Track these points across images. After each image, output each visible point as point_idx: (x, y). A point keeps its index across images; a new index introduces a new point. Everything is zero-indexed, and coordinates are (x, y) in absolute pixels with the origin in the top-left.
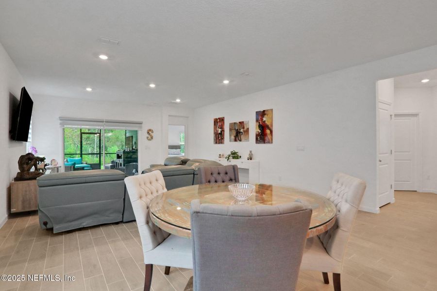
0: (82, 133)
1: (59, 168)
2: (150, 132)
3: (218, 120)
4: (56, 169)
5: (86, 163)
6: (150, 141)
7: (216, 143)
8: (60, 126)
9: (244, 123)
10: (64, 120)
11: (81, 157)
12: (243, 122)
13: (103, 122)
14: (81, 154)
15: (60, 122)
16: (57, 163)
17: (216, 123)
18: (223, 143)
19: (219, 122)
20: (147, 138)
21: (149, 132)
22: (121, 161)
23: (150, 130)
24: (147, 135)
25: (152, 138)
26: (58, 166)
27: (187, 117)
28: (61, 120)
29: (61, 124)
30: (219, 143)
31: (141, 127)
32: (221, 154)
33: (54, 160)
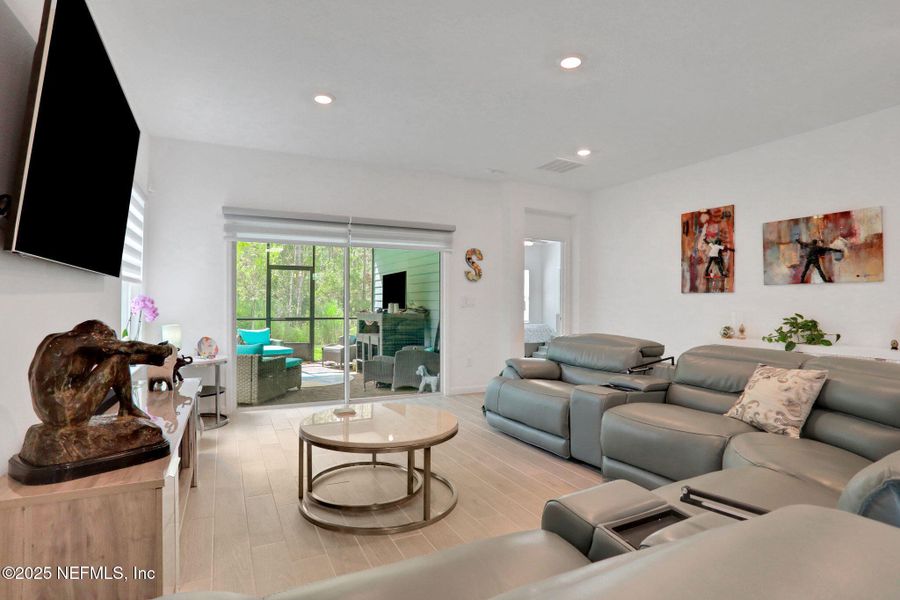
0: (270, 268)
1: (222, 367)
2: (474, 258)
3: (704, 218)
4: (213, 368)
5: (282, 344)
6: (474, 285)
7: (694, 289)
8: (225, 234)
9: (854, 215)
10: (238, 216)
11: (268, 325)
12: (846, 215)
13: (346, 224)
14: (269, 320)
15: (224, 221)
16: (217, 350)
17: (693, 229)
18: (731, 290)
19: (709, 222)
20: (467, 273)
21: (472, 256)
22: (376, 339)
23: (474, 251)
24: (467, 268)
25: (479, 274)
26: (218, 358)
27: (570, 217)
28: (227, 216)
29: (227, 228)
30: (708, 290)
31: (449, 243)
32: (736, 328)
33: (207, 339)
